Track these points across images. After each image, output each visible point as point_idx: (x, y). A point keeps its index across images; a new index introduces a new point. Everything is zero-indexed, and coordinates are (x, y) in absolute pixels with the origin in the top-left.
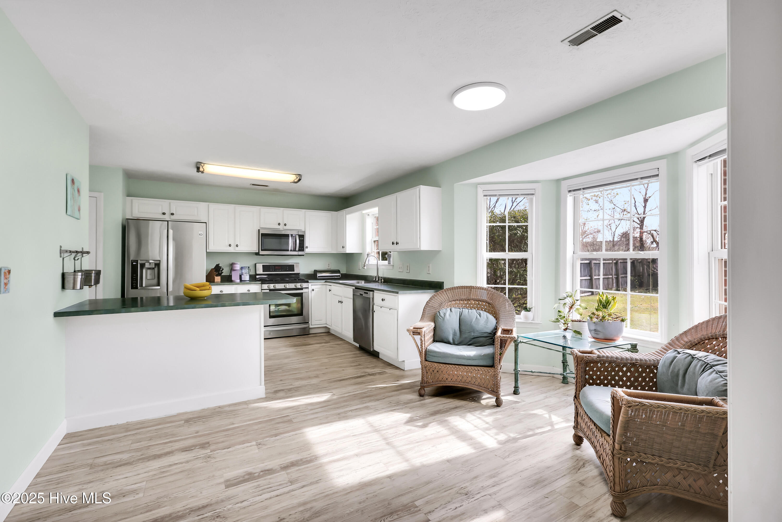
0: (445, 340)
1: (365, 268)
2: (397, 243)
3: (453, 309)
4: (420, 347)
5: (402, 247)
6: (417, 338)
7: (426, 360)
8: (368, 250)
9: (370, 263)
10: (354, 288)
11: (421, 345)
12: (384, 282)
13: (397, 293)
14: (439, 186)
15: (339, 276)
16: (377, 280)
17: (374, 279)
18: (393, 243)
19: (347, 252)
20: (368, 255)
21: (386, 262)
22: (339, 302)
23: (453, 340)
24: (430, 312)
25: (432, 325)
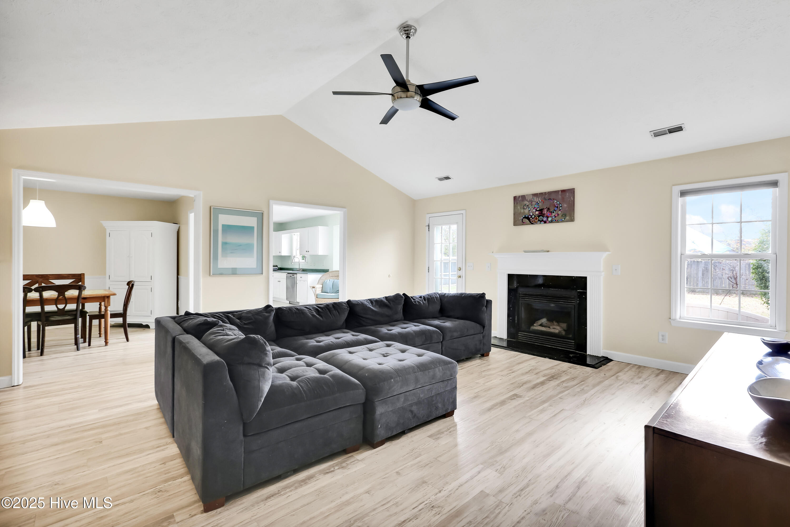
0: (326, 292)
1: (293, 263)
2: (308, 252)
3: (331, 280)
4: (314, 293)
5: (311, 253)
6: (314, 289)
7: (317, 298)
8: (294, 254)
9: (295, 261)
10: (287, 273)
11: (315, 292)
12: (302, 271)
13: (307, 274)
14: (327, 226)
15: (277, 269)
16: (299, 270)
17: (297, 270)
18: (306, 251)
19: (282, 255)
20: (294, 256)
21: (304, 261)
22: (278, 281)
23: (330, 292)
24: (321, 281)
25: (322, 286)
